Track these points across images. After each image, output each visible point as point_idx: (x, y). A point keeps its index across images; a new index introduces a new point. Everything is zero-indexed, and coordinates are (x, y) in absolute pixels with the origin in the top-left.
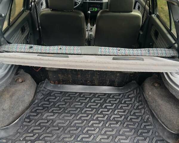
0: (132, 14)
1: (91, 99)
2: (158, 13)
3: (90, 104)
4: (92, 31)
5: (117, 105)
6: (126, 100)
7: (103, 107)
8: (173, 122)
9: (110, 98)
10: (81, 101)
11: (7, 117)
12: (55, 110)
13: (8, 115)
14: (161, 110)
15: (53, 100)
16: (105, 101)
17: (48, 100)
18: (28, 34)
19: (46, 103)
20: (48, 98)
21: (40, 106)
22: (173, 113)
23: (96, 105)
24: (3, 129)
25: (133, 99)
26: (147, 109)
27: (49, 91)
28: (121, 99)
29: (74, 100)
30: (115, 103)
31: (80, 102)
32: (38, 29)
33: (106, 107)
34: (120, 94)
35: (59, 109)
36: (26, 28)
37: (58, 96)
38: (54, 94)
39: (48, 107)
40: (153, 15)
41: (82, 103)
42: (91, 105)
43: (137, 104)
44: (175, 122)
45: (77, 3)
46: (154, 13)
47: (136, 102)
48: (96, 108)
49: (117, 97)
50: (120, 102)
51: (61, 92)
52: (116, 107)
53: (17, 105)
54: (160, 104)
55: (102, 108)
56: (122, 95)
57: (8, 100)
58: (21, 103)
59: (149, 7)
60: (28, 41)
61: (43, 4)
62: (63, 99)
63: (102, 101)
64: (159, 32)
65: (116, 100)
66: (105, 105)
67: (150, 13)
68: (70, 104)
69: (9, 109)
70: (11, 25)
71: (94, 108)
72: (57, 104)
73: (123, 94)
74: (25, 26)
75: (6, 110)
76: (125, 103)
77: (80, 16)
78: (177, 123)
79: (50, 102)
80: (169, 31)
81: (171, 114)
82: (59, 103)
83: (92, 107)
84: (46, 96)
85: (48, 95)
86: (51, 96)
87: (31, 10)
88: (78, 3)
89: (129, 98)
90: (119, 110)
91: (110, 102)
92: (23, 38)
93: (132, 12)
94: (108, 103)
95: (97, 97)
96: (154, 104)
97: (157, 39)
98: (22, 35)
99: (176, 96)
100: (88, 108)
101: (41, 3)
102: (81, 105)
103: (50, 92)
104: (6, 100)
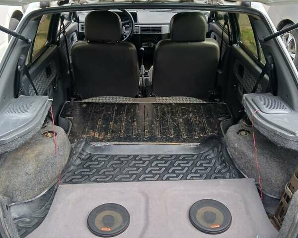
0: (204, 44)
1: (151, 162)
2: (241, 42)
3: (149, 169)
4: (148, 76)
5: (191, 168)
6: (202, 162)
7: (170, 171)
8: (271, 181)
9: (180, 160)
10: (136, 165)
11: (32, 187)
12: (99, 178)
13: (33, 183)
14: (253, 167)
15: (95, 166)
16: (172, 165)
17: (88, 167)
18: (55, 78)
19: (86, 170)
20: (87, 164)
21: (76, 175)
22: (270, 168)
23: (160, 170)
24: (25, 203)
25: (213, 161)
26: (233, 172)
27: (89, 155)
28: (196, 161)
29: (127, 165)
30: (187, 167)
31: (135, 167)
32: (69, 72)
33: (173, 172)
34: (193, 156)
35: (105, 177)
36: (52, 69)
37: (103, 161)
38: (97, 159)
39: (89, 175)
40: (235, 45)
41: (138, 168)
42: (151, 170)
43: (219, 167)
44: (273, 181)
45: (124, 37)
46: (236, 43)
47: (217, 165)
48: (159, 174)
49: (190, 158)
50: (194, 165)
51: (107, 156)
52: (189, 171)
53: (46, 170)
54: (252, 158)
55: (169, 173)
56: (196, 156)
57: (33, 161)
58: (50, 167)
59: (229, 35)
60: (54, 89)
61: (74, 39)
62: (110, 164)
63: (167, 165)
64: (244, 66)
65: (188, 163)
66: (173, 169)
67: (231, 43)
68: (120, 170)
69: (35, 173)
70: (33, 62)
71: (156, 174)
72: (102, 171)
73: (198, 154)
74: (51, 66)
75: (30, 175)
76: (201, 165)
77: (130, 49)
78: (276, 181)
79: (91, 170)
80: (258, 62)
81: (268, 170)
82: (105, 170)
83: (153, 172)
84: (85, 162)
85: (89, 160)
86: (92, 161)
87: (58, 45)
88: (126, 36)
89: (208, 159)
90: (194, 175)
91: (179, 165)
92: (49, 83)
93: (204, 41)
94: (176, 167)
95: (161, 160)
96: (243, 160)
97: (242, 77)
98: (47, 78)
99: (269, 137)
100: (147, 174)
101: (71, 37)
102: (137, 170)
103: (90, 157)
104: (30, 161)
